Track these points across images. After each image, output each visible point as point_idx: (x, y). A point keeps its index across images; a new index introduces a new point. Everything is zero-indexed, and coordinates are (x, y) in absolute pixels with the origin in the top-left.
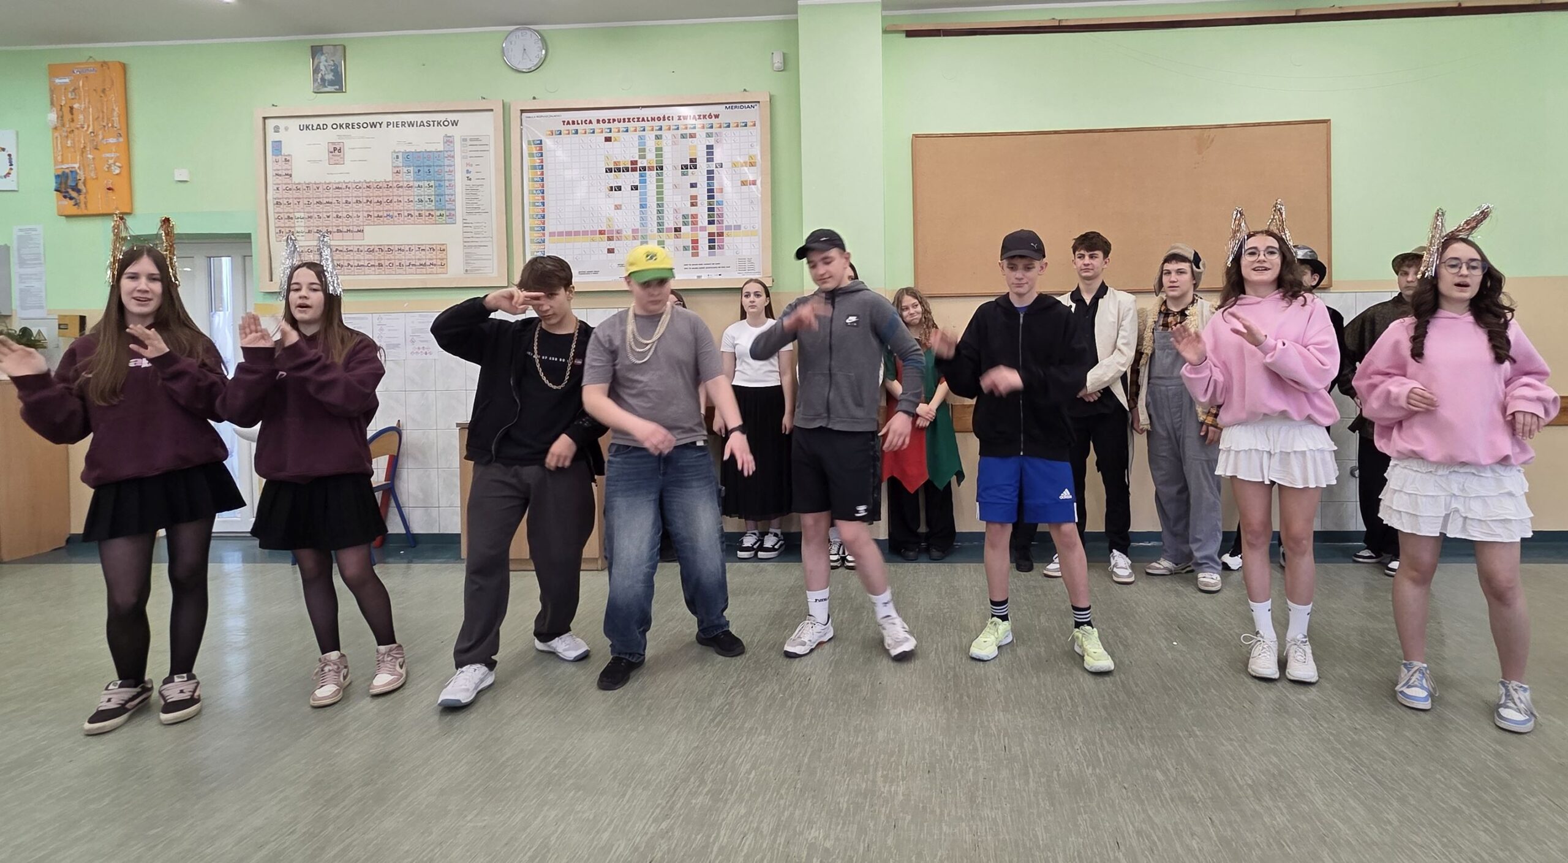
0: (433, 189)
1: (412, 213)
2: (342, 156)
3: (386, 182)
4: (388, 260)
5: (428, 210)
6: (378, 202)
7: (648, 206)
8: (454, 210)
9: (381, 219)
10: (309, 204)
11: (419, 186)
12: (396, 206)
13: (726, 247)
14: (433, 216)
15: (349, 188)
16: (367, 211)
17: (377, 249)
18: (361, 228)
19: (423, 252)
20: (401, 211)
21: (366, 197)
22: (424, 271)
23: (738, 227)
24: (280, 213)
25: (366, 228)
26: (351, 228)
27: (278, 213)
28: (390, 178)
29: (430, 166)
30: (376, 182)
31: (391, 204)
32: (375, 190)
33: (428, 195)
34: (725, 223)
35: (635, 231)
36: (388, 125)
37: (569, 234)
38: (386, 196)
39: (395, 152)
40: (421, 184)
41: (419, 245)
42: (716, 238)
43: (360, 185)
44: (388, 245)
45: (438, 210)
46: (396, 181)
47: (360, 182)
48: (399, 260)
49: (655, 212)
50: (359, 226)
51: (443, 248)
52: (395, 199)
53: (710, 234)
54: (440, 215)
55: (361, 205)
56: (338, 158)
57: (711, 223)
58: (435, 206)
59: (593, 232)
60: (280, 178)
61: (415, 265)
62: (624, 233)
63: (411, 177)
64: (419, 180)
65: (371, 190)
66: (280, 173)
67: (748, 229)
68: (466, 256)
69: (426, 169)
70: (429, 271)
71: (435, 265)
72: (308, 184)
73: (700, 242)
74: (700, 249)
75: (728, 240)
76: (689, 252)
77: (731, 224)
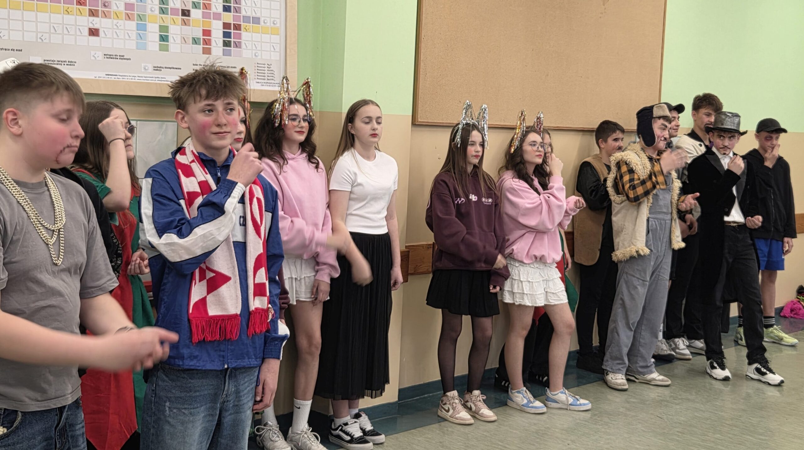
13: (243, 46)
23: (256, 20)
34: (243, 13)
35: (129, 6)
42: (232, 31)
53: (226, 26)
57: (227, 9)
62: (114, 8)
67: (268, 24)
73: (213, 33)
74: (213, 43)
75: (245, 35)
76: (200, 47)
77: (249, 14)
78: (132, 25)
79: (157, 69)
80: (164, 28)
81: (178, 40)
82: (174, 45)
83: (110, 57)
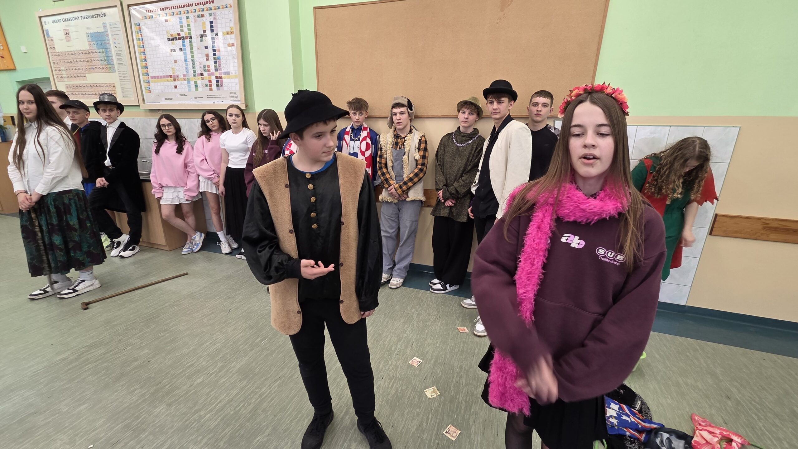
0: (104, 53)
1: (100, 66)
2: (70, 36)
3: (88, 50)
5: (105, 65)
6: (87, 61)
7: (188, 60)
8: (114, 65)
9: (90, 70)
10: (64, 62)
11: (99, 52)
12: (94, 63)
13: (223, 85)
14: (107, 68)
15: (76, 54)
16: (85, 66)
19: (107, 88)
20: (96, 65)
21: (83, 58)
23: (228, 73)
24: (56, 67)
25: (87, 75)
26: (81, 75)
28: (88, 48)
29: (101, 40)
30: (85, 51)
31: (92, 62)
33: (103, 57)
34: (223, 71)
35: (184, 75)
36: (81, 18)
37: (158, 77)
38: (89, 58)
39: (87, 33)
42: (219, 79)
43: (79, 52)
44: (96, 84)
45: (108, 65)
46: (91, 49)
47: (78, 50)
49: (191, 64)
50: (84, 74)
51: (114, 85)
52: (93, 59)
53: (217, 77)
54: (110, 68)
55: (82, 63)
56: (69, 38)
57: (216, 70)
58: (107, 62)
59: (167, 77)
60: (52, 49)
62: (180, 77)
63: (95, 47)
64: (99, 49)
65: (84, 55)
66: (51, 46)
67: (233, 74)
68: (122, 89)
69: (100, 42)
72: (62, 52)
73: (212, 82)
74: (213, 86)
75: (225, 81)
76: (208, 88)
77: (225, 70)
78: (186, 82)
79: (196, 98)
80: (196, 82)
81: (201, 86)
82: (200, 88)
83: (181, 95)
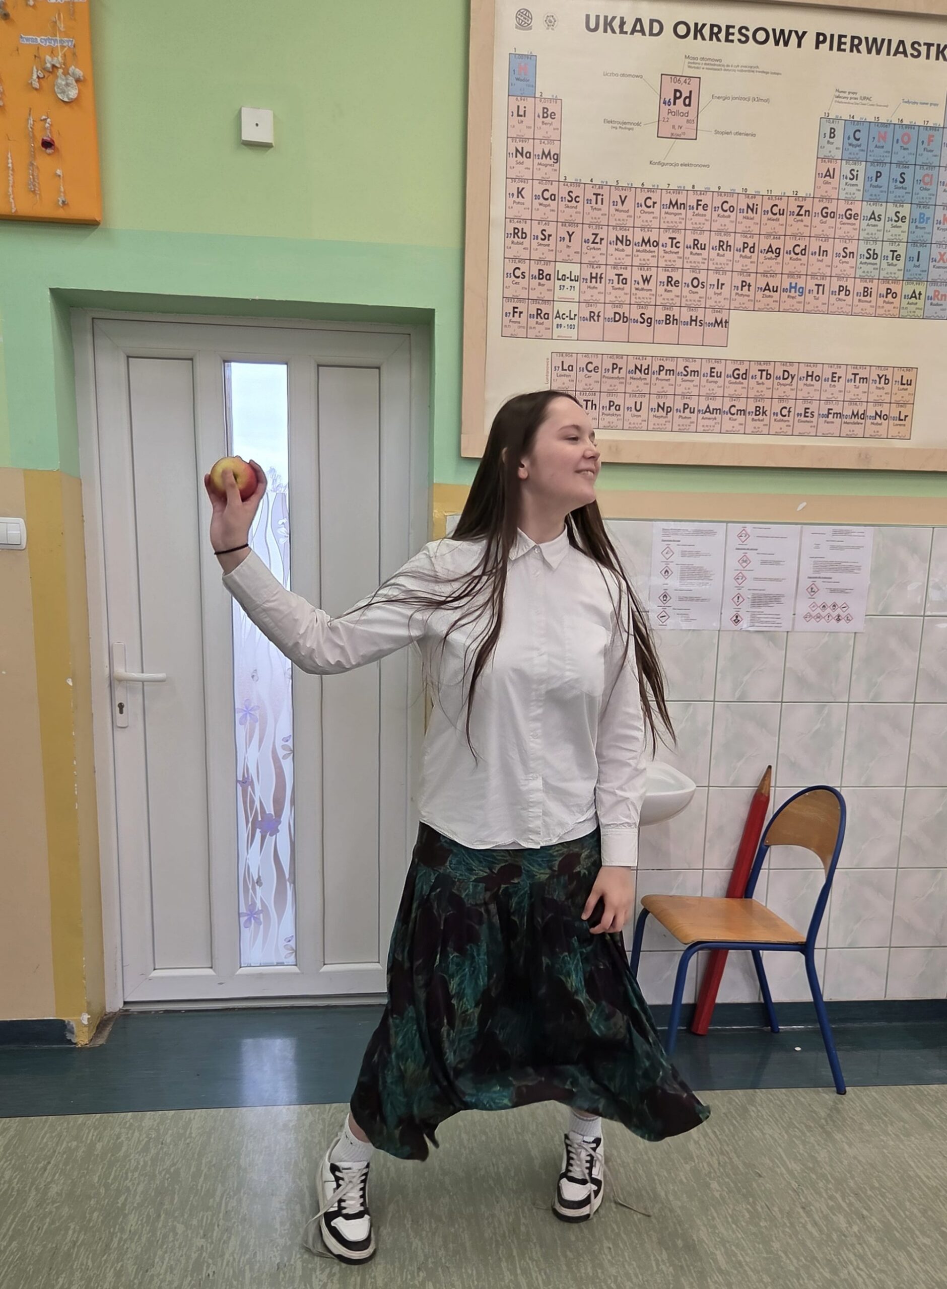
0: (905, 226)
1: (849, 284)
2: (692, 116)
3: (797, 198)
4: (781, 399)
5: (886, 280)
6: (770, 250)
9: (776, 295)
10: (596, 240)
11: (873, 216)
12: (816, 265)
14: (895, 296)
15: (705, 207)
16: (741, 273)
17: (754, 371)
18: (723, 316)
19: (864, 386)
20: (823, 277)
21: (744, 234)
22: (858, 430)
24: (522, 260)
25: (735, 317)
26: (700, 314)
27: (514, 259)
28: (806, 189)
29: (906, 165)
30: (770, 197)
31: (804, 258)
32: (765, 217)
33: (892, 242)
36: (818, 43)
38: (794, 236)
39: (827, 118)
40: (879, 210)
41: (855, 367)
43: (732, 201)
44: (784, 363)
45: (910, 281)
46: (822, 199)
47: (731, 194)
48: (805, 400)
50: (720, 310)
51: (907, 376)
52: (814, 246)
54: (914, 295)
55: (728, 254)
56: (682, 121)
58: (905, 270)
60: (528, 162)
61: (839, 415)
63: (857, 190)
64: (876, 202)
65: (757, 217)
66: (528, 147)
69: (896, 172)
70: (871, 429)
71: (886, 417)
72: (601, 186)
